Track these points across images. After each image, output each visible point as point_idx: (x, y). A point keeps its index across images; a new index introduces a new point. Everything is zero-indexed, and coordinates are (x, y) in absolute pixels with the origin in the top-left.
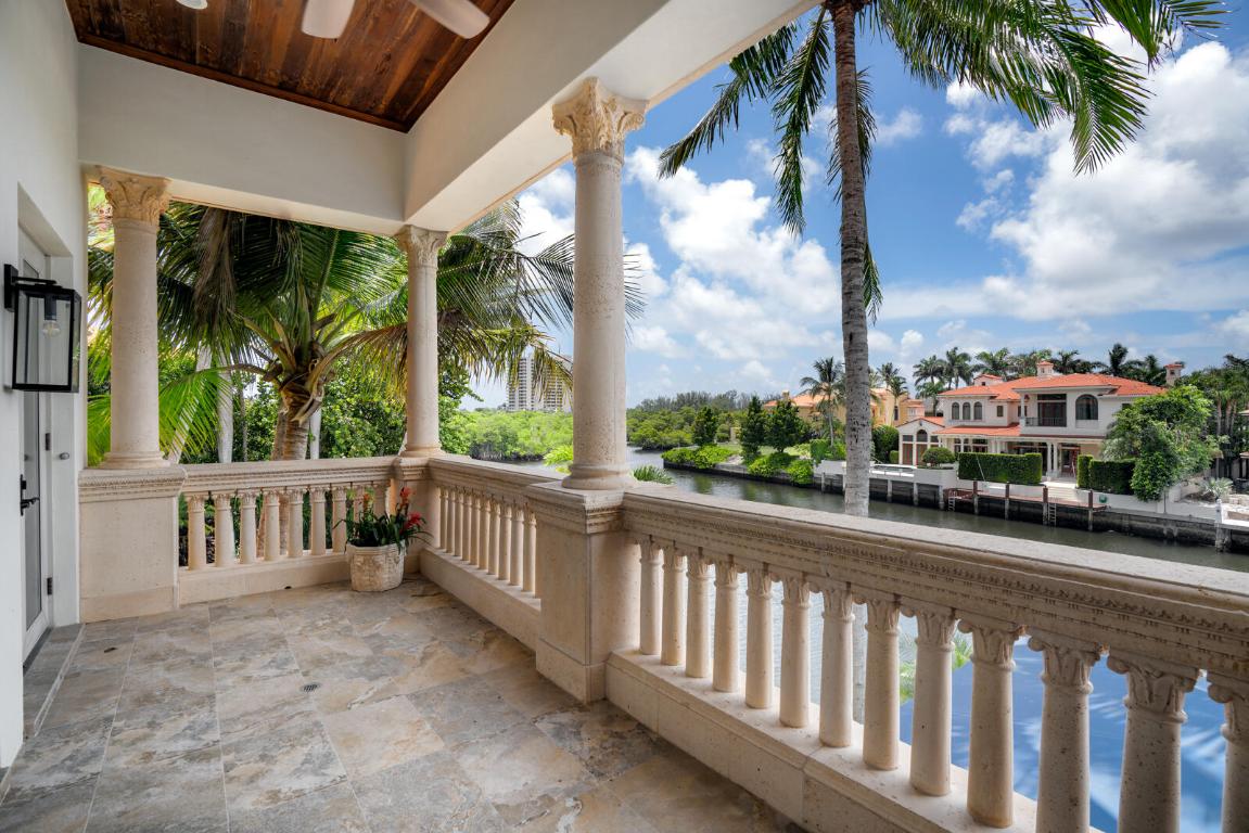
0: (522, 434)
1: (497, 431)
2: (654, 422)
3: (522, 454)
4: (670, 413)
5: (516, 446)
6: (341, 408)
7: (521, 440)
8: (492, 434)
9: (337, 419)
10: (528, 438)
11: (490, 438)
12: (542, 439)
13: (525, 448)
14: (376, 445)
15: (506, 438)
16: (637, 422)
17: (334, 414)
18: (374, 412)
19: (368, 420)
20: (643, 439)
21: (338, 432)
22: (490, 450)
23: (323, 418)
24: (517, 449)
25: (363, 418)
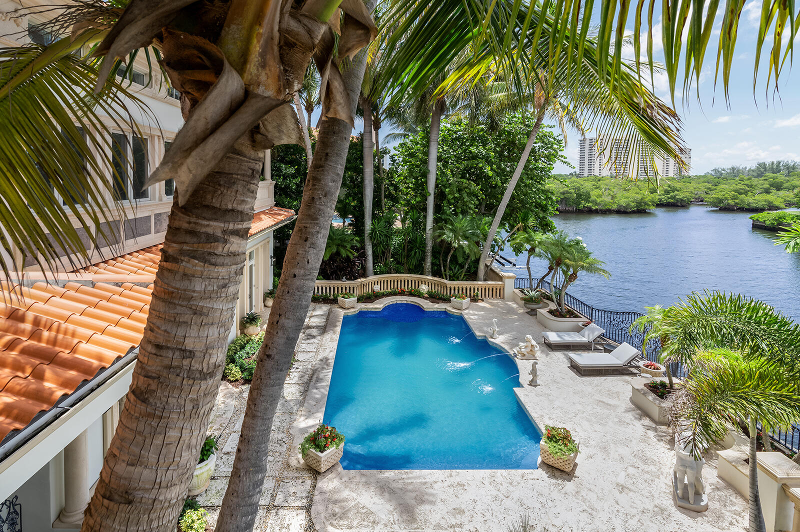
0: (594, 194)
1: (573, 191)
2: (734, 187)
3: (594, 208)
4: (749, 179)
5: (589, 202)
6: (452, 171)
7: (593, 198)
8: (567, 192)
9: (448, 180)
10: (599, 196)
11: (566, 195)
12: (613, 197)
13: (597, 204)
14: (478, 200)
15: (579, 196)
16: (710, 186)
17: (446, 176)
18: (477, 175)
19: (473, 180)
20: (721, 201)
21: (447, 190)
22: (566, 204)
23: (437, 179)
24: (590, 204)
25: (468, 179)
